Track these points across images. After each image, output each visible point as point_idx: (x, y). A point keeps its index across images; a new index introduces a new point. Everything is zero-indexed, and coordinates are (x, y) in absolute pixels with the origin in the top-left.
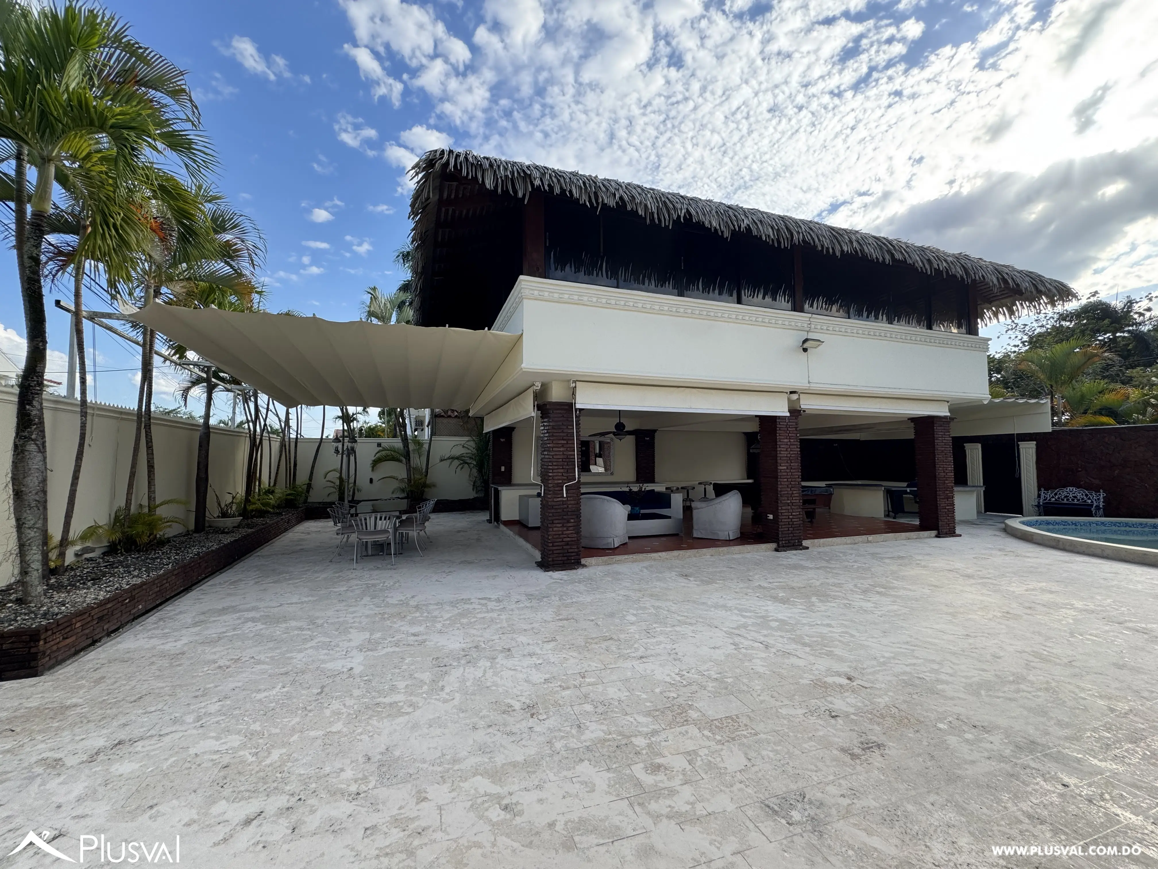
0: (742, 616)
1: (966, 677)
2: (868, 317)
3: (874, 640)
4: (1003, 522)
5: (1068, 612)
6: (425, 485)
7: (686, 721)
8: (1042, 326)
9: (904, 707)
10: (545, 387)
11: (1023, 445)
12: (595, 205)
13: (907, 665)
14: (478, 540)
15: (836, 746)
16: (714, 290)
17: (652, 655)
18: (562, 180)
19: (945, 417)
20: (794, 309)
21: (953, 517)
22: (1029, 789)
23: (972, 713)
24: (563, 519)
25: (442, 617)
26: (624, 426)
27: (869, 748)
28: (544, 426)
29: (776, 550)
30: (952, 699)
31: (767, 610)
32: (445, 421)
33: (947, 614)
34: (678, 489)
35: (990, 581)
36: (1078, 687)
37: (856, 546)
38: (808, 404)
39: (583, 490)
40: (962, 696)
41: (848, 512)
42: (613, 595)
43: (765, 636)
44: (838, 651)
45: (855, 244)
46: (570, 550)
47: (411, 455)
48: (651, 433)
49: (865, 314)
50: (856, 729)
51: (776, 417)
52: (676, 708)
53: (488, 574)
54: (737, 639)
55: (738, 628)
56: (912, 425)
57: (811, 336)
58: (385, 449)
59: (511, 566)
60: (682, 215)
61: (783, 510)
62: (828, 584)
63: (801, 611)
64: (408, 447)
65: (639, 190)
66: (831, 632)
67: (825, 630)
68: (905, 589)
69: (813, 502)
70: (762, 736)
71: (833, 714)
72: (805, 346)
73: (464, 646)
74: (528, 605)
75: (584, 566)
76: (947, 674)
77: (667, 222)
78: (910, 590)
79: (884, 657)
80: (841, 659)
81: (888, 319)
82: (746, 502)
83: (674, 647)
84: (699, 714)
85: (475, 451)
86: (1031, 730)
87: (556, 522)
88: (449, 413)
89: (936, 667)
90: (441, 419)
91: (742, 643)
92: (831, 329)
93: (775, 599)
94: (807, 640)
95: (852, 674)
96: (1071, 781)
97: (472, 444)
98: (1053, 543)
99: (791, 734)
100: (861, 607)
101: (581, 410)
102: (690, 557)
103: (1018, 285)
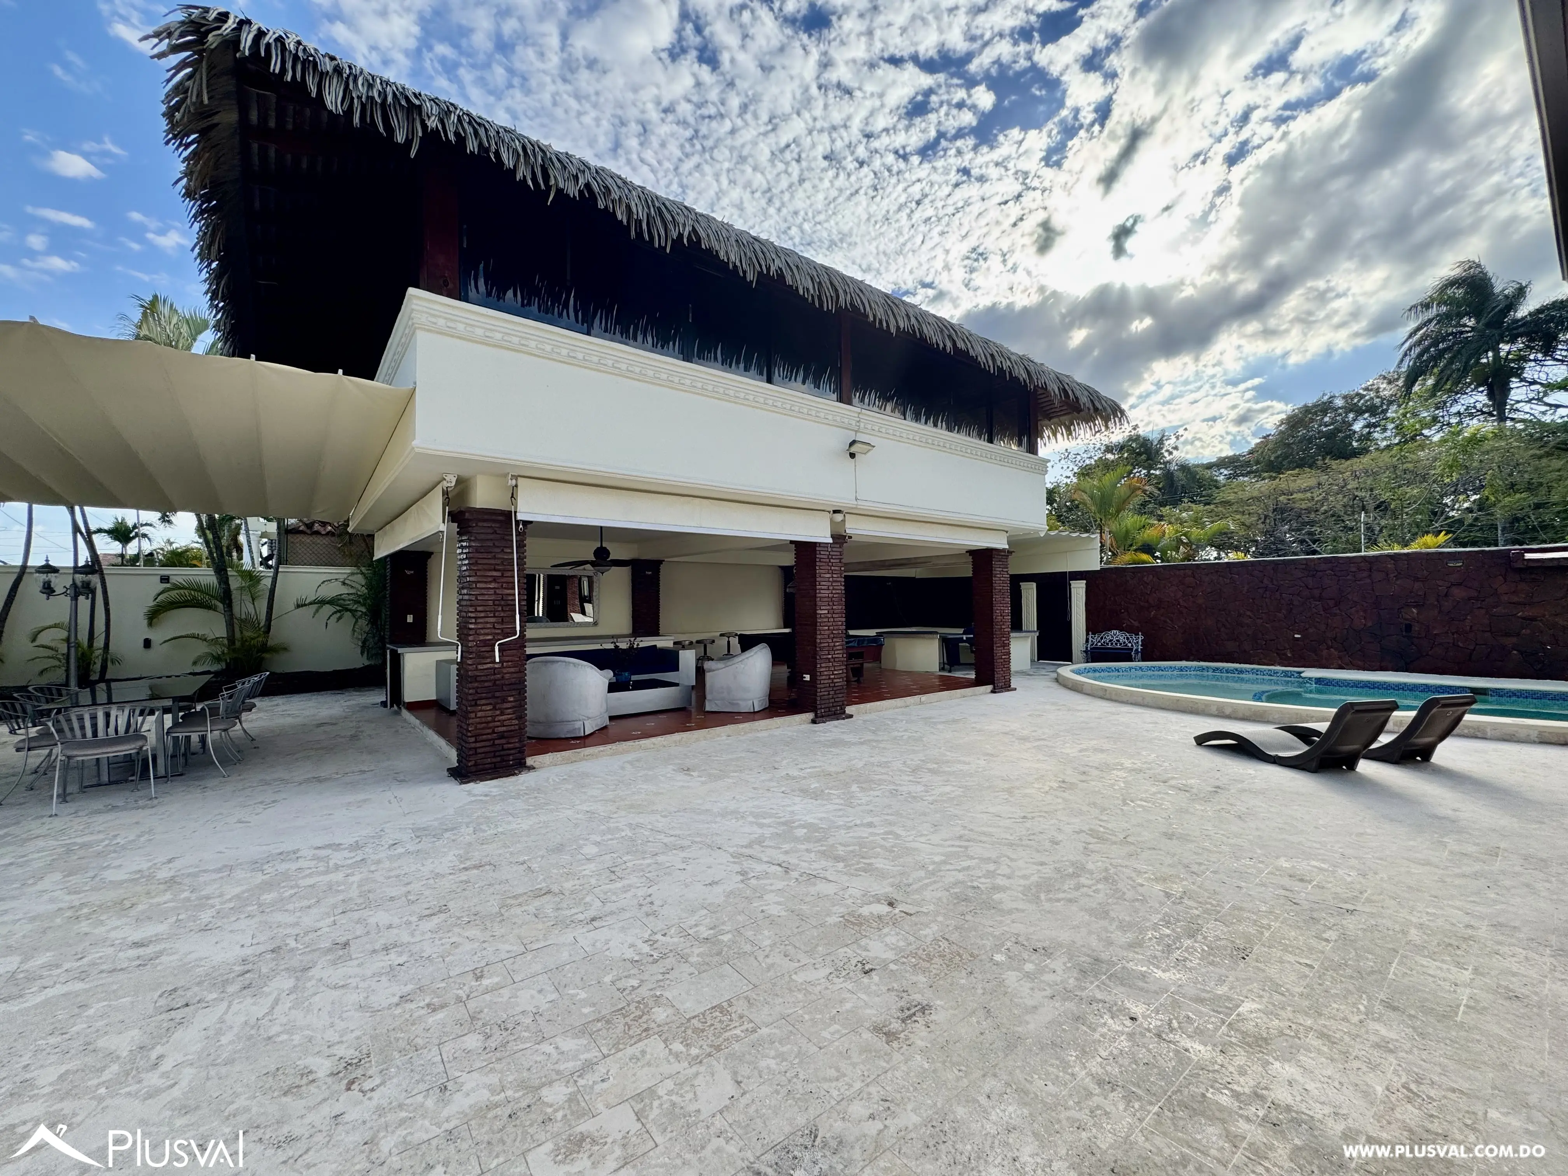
0: (757, 824)
1: (1025, 877)
2: (926, 423)
3: (923, 839)
4: (1055, 671)
5: (1119, 773)
6: (265, 648)
7: (646, 1030)
8: (1091, 458)
9: (954, 937)
10: (463, 485)
11: (1074, 584)
12: (543, 187)
13: (960, 871)
14: (354, 737)
15: (867, 1025)
16: (738, 363)
17: (612, 913)
18: (482, 132)
19: (1004, 550)
20: (840, 400)
21: (1009, 669)
22: (1097, 1036)
23: (1031, 930)
24: (494, 697)
25: (221, 895)
26: (608, 553)
27: (910, 1017)
28: (462, 547)
29: (814, 722)
30: (1010, 912)
31: (793, 812)
32: (307, 539)
33: (1003, 790)
34: (691, 643)
35: (1046, 743)
36: (1135, 870)
37: (907, 710)
38: (856, 528)
39: (529, 651)
40: (1021, 905)
41: (900, 666)
42: (569, 813)
43: (787, 853)
44: (880, 864)
45: (913, 320)
46: (506, 746)
47: (235, 595)
48: (655, 565)
49: (923, 419)
50: (896, 987)
51: (815, 543)
52: (632, 1007)
53: (350, 798)
54: (747, 864)
55: (749, 846)
56: (970, 559)
57: (860, 437)
58: (177, 587)
59: (400, 779)
60: (686, 234)
61: (822, 668)
62: (873, 764)
63: (837, 807)
64: (226, 582)
65: (619, 182)
66: (872, 834)
67: (864, 832)
68: (959, 762)
69: (859, 655)
70: (764, 1031)
71: (867, 967)
72: (853, 450)
73: (249, 951)
74: (412, 849)
75: (531, 768)
76: (1004, 876)
77: (661, 239)
78: (965, 763)
79: (934, 863)
80: (882, 875)
81: (947, 425)
82: (777, 660)
83: (650, 891)
84: (670, 1011)
85: (364, 590)
86: (1094, 942)
87: (483, 702)
88: (317, 527)
89: (992, 867)
90: (300, 537)
91: (752, 870)
92: (883, 430)
93: (805, 792)
94: (841, 851)
95: (895, 896)
96: (1138, 1009)
97: (360, 579)
98: (1101, 693)
99: (807, 1017)
100: (909, 793)
101: (526, 523)
102: (698, 740)
103: (1077, 398)
